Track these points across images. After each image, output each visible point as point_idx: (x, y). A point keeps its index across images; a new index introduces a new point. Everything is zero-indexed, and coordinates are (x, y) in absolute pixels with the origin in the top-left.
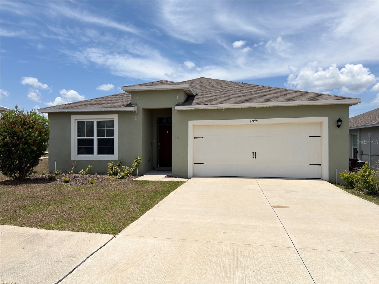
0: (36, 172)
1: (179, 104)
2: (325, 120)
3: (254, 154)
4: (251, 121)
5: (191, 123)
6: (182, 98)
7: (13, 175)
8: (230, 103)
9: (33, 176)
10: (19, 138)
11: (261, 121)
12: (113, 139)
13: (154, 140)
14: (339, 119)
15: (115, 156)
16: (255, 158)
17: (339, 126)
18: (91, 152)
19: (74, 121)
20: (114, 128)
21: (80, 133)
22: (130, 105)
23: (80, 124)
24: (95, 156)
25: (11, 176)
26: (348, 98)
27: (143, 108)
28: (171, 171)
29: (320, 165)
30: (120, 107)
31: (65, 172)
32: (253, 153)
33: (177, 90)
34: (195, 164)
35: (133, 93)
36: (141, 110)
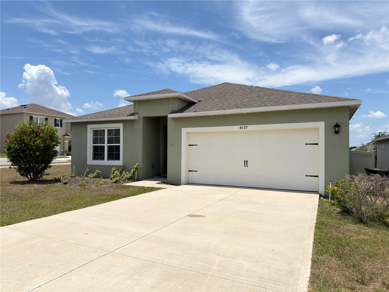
0: (48, 174)
2: (321, 125)
3: (246, 163)
5: (184, 131)
6: (177, 106)
7: (29, 176)
8: (218, 110)
9: (45, 177)
11: (251, 128)
12: (119, 146)
13: (161, 147)
14: (337, 124)
15: (119, 163)
16: (247, 166)
17: (337, 132)
18: (103, 159)
19: (90, 129)
20: (120, 136)
21: (95, 141)
22: (132, 115)
24: (106, 162)
25: (27, 176)
27: (144, 117)
29: (317, 176)
31: (79, 175)
33: (170, 98)
34: (189, 171)
35: (136, 102)
36: (141, 119)
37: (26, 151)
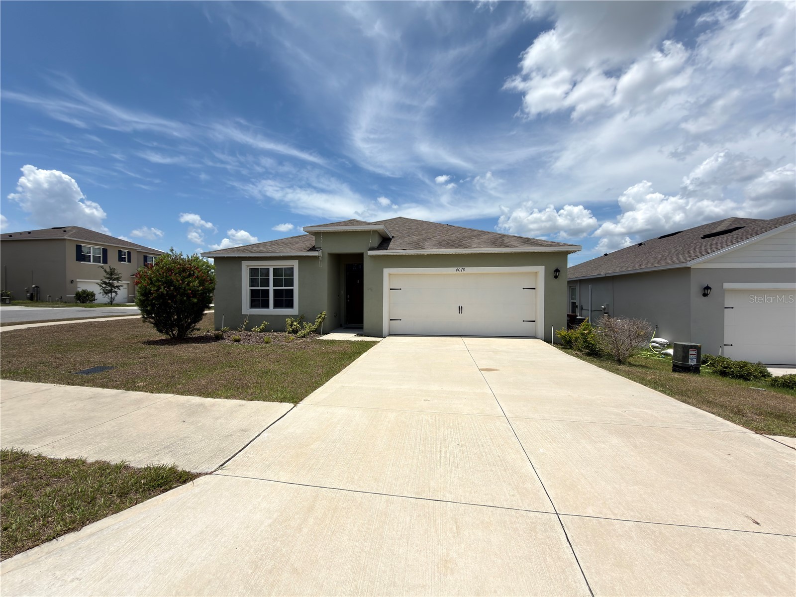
0: (199, 330)
1: (372, 249)
2: (541, 270)
3: (461, 309)
4: (457, 270)
5: (386, 271)
6: (376, 241)
7: (171, 333)
8: (432, 248)
9: (196, 334)
10: (177, 289)
11: (469, 270)
12: (292, 290)
13: (342, 292)
14: (557, 269)
15: (295, 311)
16: (462, 313)
17: (556, 277)
18: (267, 306)
19: (246, 268)
20: (293, 276)
21: (253, 282)
22: (314, 249)
23: (254, 272)
24: (271, 310)
25: (167, 333)
26: (567, 245)
27: (328, 253)
28: (362, 328)
29: (535, 322)
30: (301, 251)
31: (235, 329)
32: (459, 307)
33: (370, 231)
34: (391, 320)
35: (317, 234)
36: (327, 255)
37: (176, 296)
